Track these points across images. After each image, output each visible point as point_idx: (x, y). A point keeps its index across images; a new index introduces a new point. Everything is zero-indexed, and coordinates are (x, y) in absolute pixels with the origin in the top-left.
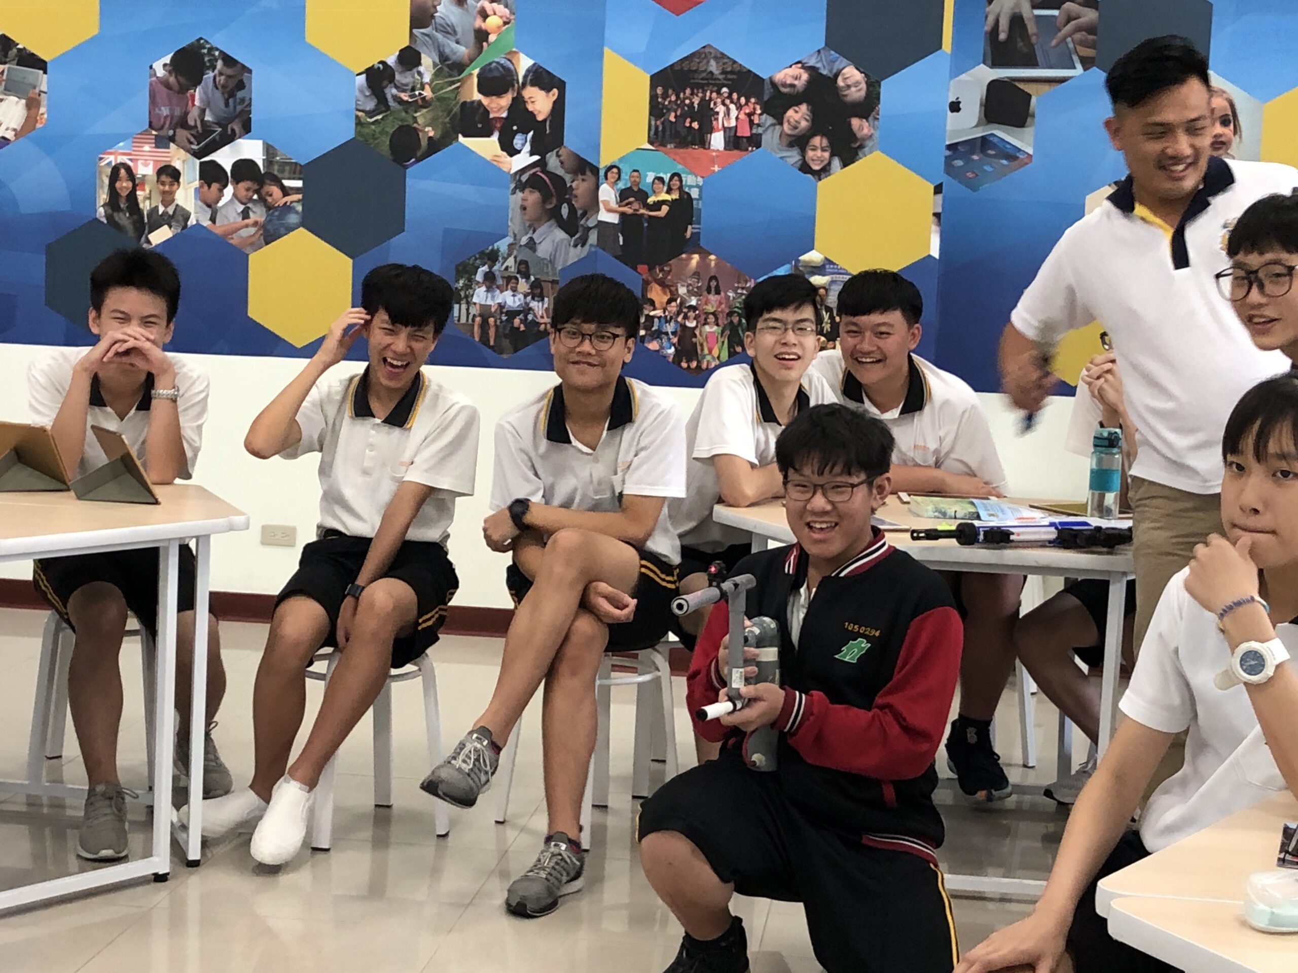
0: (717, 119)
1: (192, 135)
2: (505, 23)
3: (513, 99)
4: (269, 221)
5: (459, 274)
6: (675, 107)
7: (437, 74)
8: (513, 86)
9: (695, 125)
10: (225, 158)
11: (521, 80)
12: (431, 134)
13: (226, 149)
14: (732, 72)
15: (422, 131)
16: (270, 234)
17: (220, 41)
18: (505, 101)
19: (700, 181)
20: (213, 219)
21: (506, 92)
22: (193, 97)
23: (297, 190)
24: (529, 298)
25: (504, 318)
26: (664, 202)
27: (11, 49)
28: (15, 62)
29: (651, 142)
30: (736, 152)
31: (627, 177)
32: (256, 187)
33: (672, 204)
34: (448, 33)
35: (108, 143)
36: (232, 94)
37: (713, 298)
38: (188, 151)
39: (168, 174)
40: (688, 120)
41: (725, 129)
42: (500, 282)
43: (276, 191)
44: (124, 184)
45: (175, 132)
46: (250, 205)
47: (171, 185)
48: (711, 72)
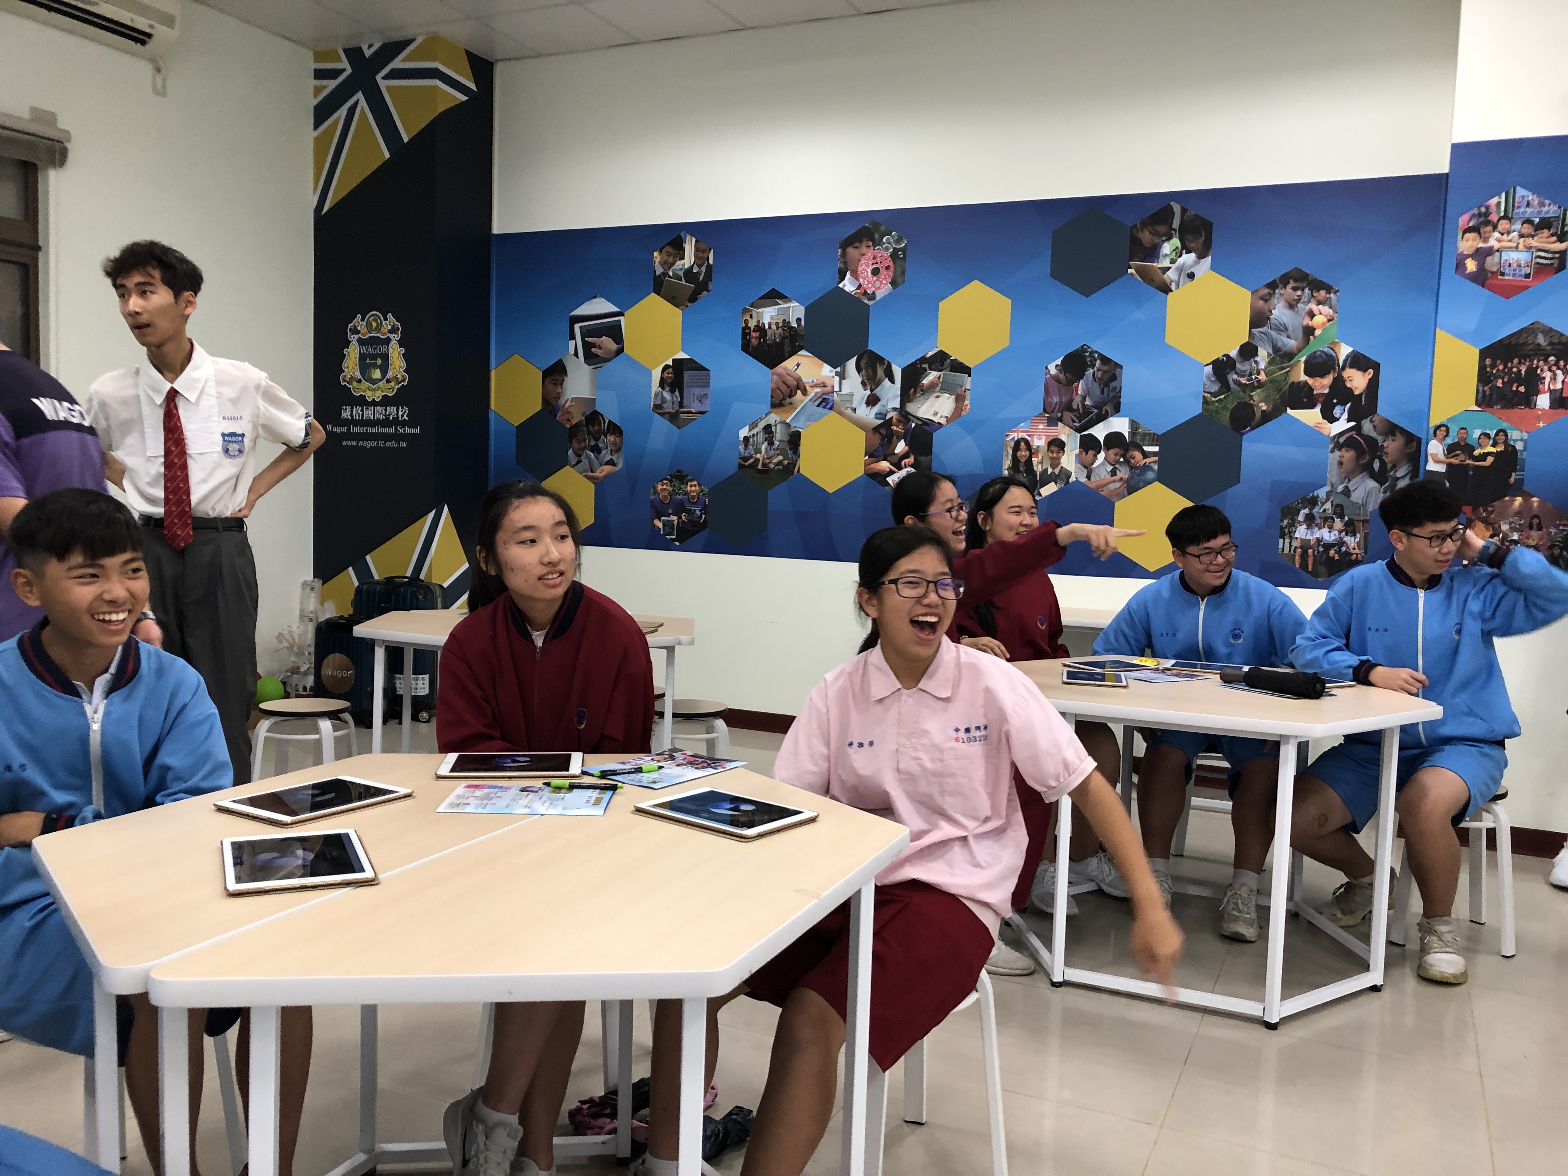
0: (1544, 383)
1: (1075, 416)
2: (1329, 320)
3: (1334, 379)
4: (1131, 477)
5: (1284, 516)
6: (1502, 374)
7: (1270, 363)
8: (1334, 369)
9: (1522, 389)
10: (1100, 432)
11: (1341, 364)
12: (1265, 408)
13: (1101, 425)
14: (1559, 343)
15: (1258, 406)
16: (1131, 488)
17: (1099, 346)
18: (1328, 380)
19: (1525, 436)
20: (1089, 477)
21: (1328, 373)
22: (1077, 387)
23: (1154, 454)
24: (1343, 534)
25: (1321, 549)
26: (1489, 454)
27: (946, 360)
28: (949, 369)
29: (1477, 404)
30: (1561, 411)
31: (1455, 434)
32: (1122, 452)
33: (1497, 455)
34: (1281, 330)
35: (1013, 424)
36: (1106, 385)
37: (1535, 534)
38: (1071, 428)
39: (1057, 445)
40: (1515, 385)
41: (1550, 391)
42: (1318, 521)
43: (1138, 455)
44: (1023, 453)
45: (1062, 415)
46: (1117, 466)
47: (1058, 453)
48: (1539, 345)
